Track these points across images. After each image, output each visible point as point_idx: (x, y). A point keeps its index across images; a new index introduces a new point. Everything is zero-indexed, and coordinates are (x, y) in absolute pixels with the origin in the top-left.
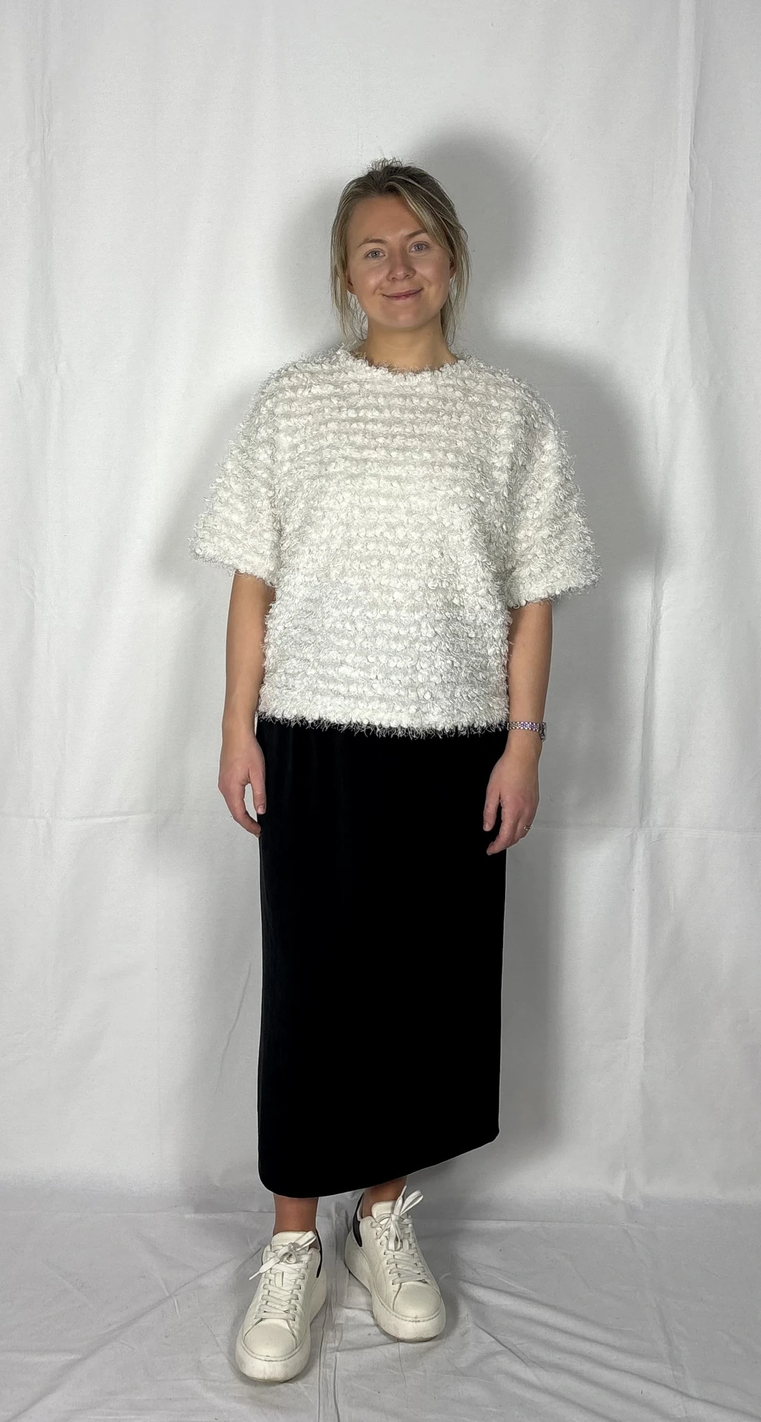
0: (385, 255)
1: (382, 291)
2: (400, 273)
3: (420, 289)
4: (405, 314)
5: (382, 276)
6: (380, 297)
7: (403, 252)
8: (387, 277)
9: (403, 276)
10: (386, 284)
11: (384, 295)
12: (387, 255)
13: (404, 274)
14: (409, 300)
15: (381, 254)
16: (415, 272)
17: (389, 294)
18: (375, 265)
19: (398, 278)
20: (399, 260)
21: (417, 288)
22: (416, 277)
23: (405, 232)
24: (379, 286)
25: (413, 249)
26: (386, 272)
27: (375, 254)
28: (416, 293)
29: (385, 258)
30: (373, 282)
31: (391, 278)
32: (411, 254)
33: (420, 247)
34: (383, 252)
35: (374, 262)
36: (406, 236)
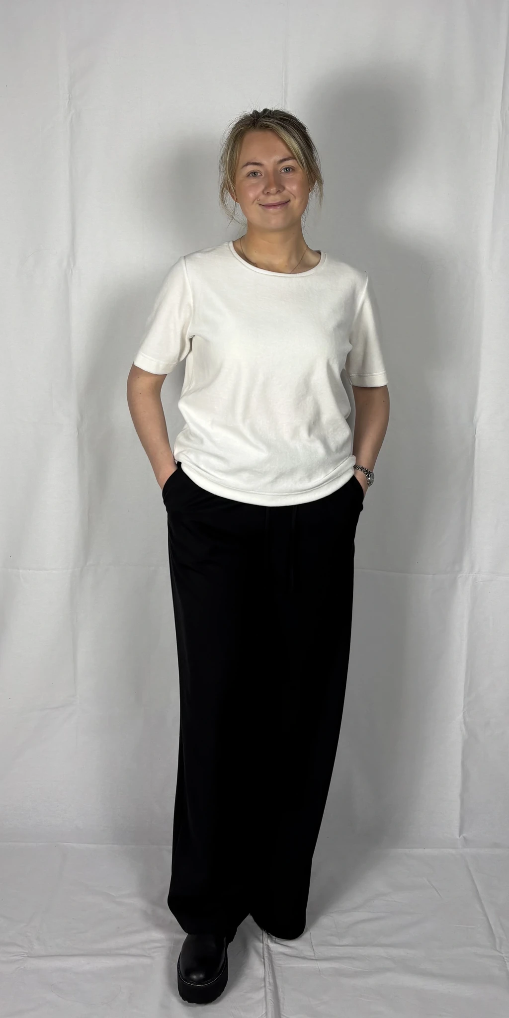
1: (259, 202)
2: (273, 190)
3: (287, 200)
4: (276, 218)
5: (259, 191)
6: (258, 206)
8: (263, 192)
9: (275, 191)
10: (262, 197)
11: (260, 205)
14: (280, 209)
17: (263, 204)
18: (255, 182)
19: (271, 192)
20: (272, 179)
21: (285, 200)
22: (285, 192)
23: (276, 158)
24: (256, 199)
25: (283, 171)
26: (262, 187)
28: (285, 203)
30: (251, 195)
31: (266, 192)
33: (288, 170)
34: (260, 173)
36: (278, 163)
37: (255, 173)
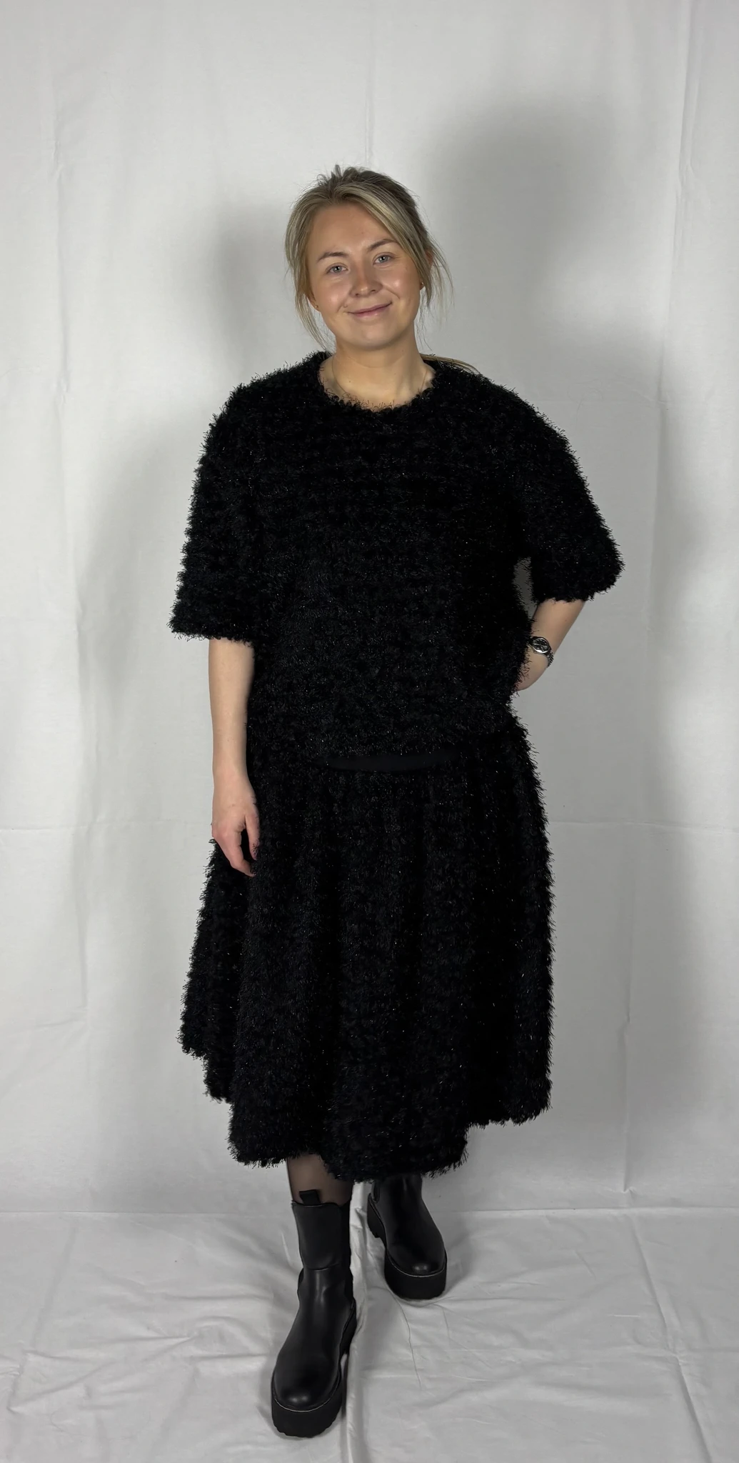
0: (347, 270)
1: (346, 309)
2: (364, 289)
3: (387, 303)
5: (346, 293)
6: (345, 314)
9: (367, 292)
12: (349, 270)
13: (369, 289)
14: (376, 315)
16: (381, 286)
17: (353, 311)
18: (339, 280)
19: (362, 293)
21: (384, 302)
23: (367, 243)
24: (342, 304)
28: (385, 307)
29: (347, 272)
33: (384, 258)
34: (345, 266)
35: (335, 278)
36: (369, 250)
37: (338, 269)
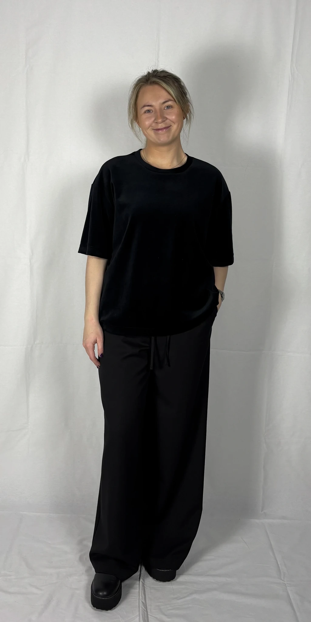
3: (169, 126)
5: (152, 121)
6: (151, 130)
7: (161, 109)
12: (154, 112)
13: (161, 120)
14: (164, 131)
15: (151, 111)
18: (149, 116)
19: (159, 122)
20: (159, 114)
27: (149, 111)
28: (168, 128)
32: (164, 110)
33: (168, 107)
36: (162, 103)
